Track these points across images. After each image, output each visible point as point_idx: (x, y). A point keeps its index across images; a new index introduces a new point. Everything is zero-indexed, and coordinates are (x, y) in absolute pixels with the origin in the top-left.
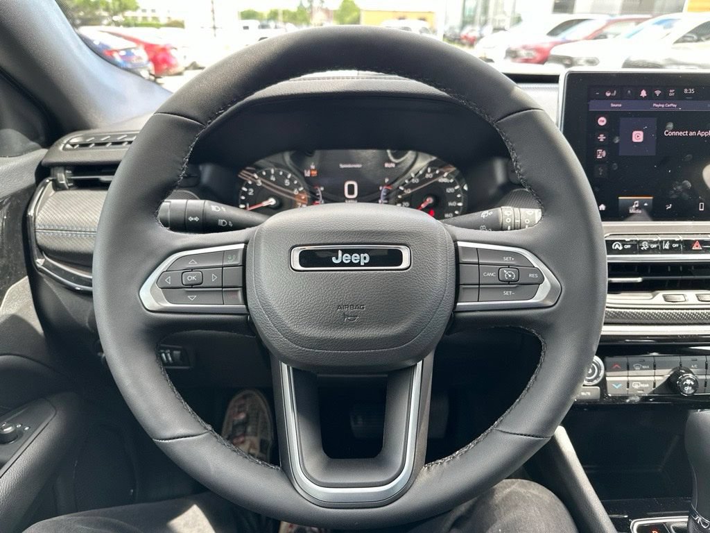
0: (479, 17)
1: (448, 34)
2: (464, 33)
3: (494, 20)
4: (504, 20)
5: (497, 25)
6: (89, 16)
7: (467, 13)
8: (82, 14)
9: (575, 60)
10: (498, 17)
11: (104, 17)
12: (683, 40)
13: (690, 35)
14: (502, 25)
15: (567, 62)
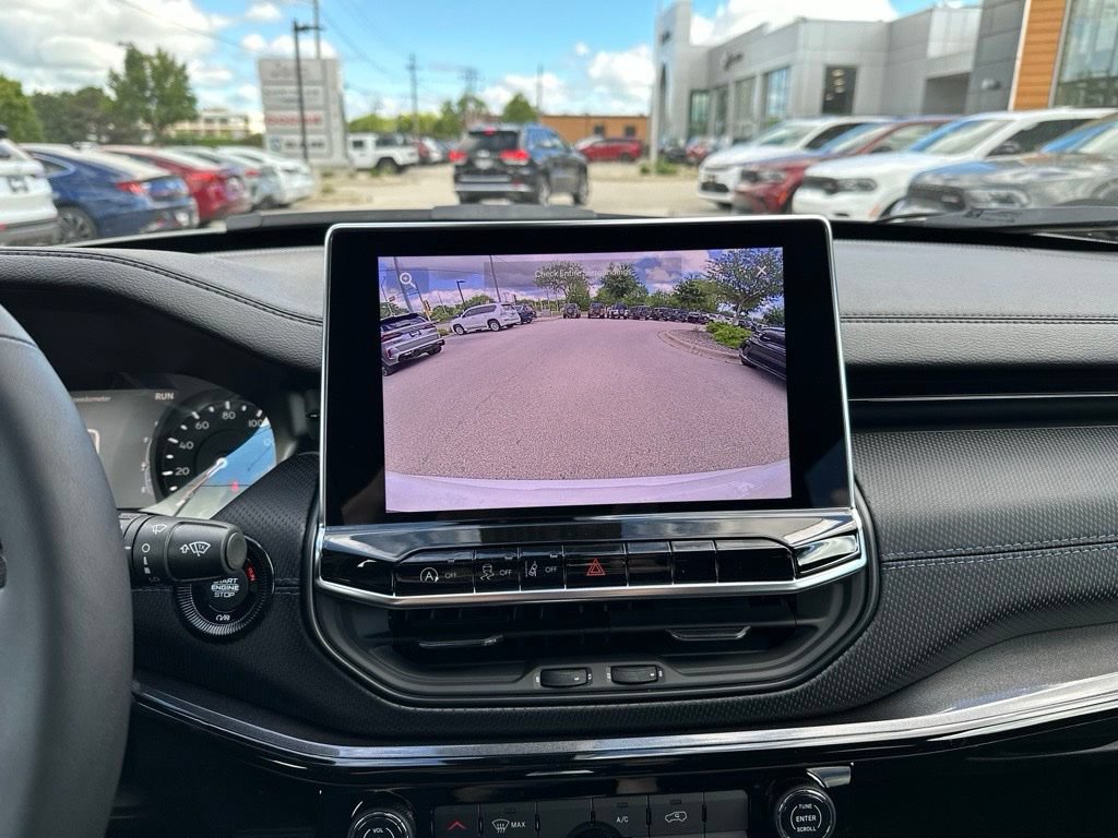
0: (713, 122)
1: (668, 149)
2: (691, 148)
3: (736, 128)
4: (748, 127)
5: (739, 135)
6: (124, 130)
7: (696, 117)
8: (111, 127)
9: (840, 183)
10: (742, 123)
11: (145, 132)
12: (999, 151)
13: (1008, 144)
14: (747, 134)
15: (829, 186)
